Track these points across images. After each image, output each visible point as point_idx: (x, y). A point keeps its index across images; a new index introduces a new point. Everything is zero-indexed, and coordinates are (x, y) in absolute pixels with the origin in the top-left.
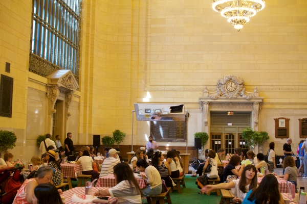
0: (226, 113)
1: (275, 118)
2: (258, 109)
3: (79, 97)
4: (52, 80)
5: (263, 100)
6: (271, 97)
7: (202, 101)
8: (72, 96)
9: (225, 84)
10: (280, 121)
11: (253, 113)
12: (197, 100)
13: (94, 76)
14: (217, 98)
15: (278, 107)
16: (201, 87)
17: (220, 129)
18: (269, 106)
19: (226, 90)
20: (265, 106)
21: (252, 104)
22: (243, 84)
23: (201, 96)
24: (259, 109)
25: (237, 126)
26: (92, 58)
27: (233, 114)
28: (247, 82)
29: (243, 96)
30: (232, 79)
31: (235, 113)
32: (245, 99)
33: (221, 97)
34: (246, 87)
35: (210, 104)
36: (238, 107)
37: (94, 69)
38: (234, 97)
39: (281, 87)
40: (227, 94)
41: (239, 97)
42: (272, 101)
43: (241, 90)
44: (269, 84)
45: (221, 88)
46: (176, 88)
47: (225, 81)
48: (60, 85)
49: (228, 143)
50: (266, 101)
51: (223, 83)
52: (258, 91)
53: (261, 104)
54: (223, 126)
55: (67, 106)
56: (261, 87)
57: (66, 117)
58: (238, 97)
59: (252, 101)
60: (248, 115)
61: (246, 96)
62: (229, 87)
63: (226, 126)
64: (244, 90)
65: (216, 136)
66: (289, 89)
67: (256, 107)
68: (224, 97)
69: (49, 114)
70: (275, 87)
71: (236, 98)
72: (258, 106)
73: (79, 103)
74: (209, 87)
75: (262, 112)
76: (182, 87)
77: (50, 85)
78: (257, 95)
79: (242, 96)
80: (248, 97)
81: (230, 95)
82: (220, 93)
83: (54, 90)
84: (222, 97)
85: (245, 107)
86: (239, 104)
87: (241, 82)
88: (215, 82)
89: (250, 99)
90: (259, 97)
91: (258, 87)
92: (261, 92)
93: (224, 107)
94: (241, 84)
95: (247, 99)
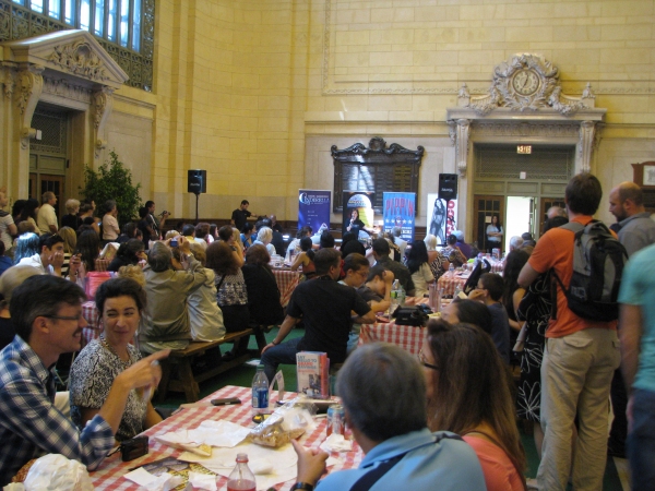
0: (513, 147)
1: (635, 162)
2: (591, 140)
3: (153, 107)
4: (15, 51)
5: (604, 115)
6: (627, 111)
7: (453, 117)
9: (510, 76)
10: (647, 169)
11: (579, 148)
12: (442, 116)
14: (490, 111)
15: (642, 134)
16: (455, 85)
17: (498, 187)
18: (622, 133)
19: (514, 92)
20: (610, 133)
21: (576, 125)
22: (556, 77)
23: (452, 106)
24: (595, 139)
25: (540, 181)
27: (528, 150)
28: (566, 70)
29: (555, 107)
30: (530, 63)
31: (536, 148)
32: (558, 112)
33: (499, 108)
34: (565, 85)
35: (473, 125)
36: (542, 132)
38: (532, 107)
39: (653, 85)
40: (514, 102)
41: (545, 108)
42: (628, 119)
43: (551, 92)
44: (625, 77)
45: (500, 87)
46: (394, 87)
47: (510, 69)
48: (42, 64)
50: (614, 118)
51: (505, 74)
52: (594, 94)
53: (600, 126)
54: (507, 180)
55: (95, 125)
56: (602, 85)
58: (543, 109)
59: (577, 118)
60: (568, 152)
61: (561, 106)
62: (520, 84)
63: (515, 180)
64: (557, 91)
65: (489, 203)
67: (587, 133)
68: (508, 109)
70: (638, 85)
71: (536, 112)
72: (592, 130)
73: (153, 122)
74: (472, 86)
75: (603, 146)
76: (408, 86)
77: (11, 65)
78: (589, 104)
79: (551, 105)
80: (568, 109)
81: (522, 104)
82: (497, 98)
83: (24, 78)
84: (504, 108)
85: (559, 133)
86: (544, 125)
87: (551, 71)
88: (489, 72)
89: (572, 113)
90: (593, 109)
91: (594, 84)
92: (601, 98)
93: (508, 133)
94: (549, 77)
95: (564, 115)
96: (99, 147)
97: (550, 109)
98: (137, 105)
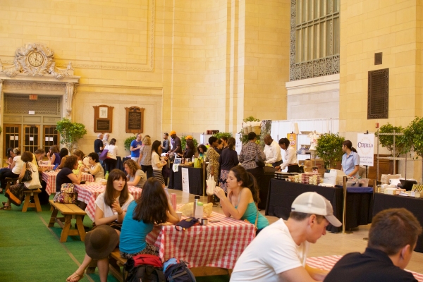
0: (27, 96)
1: (95, 105)
2: (72, 93)
5: (79, 80)
6: (91, 77)
9: (27, 55)
10: (101, 109)
11: (65, 98)
14: (15, 75)
15: (98, 90)
17: (17, 119)
18: (87, 89)
19: (29, 64)
20: (81, 89)
21: (65, 85)
22: (52, 57)
24: (74, 93)
25: (42, 116)
27: (36, 98)
28: (58, 54)
29: (53, 74)
30: (38, 48)
31: (40, 97)
32: (54, 77)
33: (21, 74)
34: (57, 61)
35: (5, 82)
36: (44, 88)
38: (40, 74)
39: (103, 64)
40: (29, 70)
41: (47, 75)
42: (91, 82)
43: (50, 65)
44: (89, 59)
45: (21, 61)
47: (27, 52)
49: (28, 139)
50: (84, 81)
51: (24, 54)
52: (74, 67)
53: (76, 85)
54: (22, 115)
56: (77, 63)
58: (45, 75)
59: (64, 81)
60: (58, 99)
61: (56, 74)
62: (32, 60)
63: (27, 115)
64: (53, 65)
65: (12, 128)
66: (113, 67)
67: (70, 89)
68: (26, 74)
70: (96, 63)
71: (42, 76)
72: (72, 88)
74: (3, 59)
75: (78, 97)
78: (71, 73)
79: (50, 73)
80: (60, 76)
81: (34, 71)
82: (19, 68)
84: (23, 74)
85: (54, 88)
86: (46, 84)
87: (50, 54)
88: (12, 52)
89: (62, 78)
90: (74, 76)
91: (73, 62)
92: (76, 70)
93: (24, 87)
94: (49, 57)
95: (57, 79)
97: (49, 75)
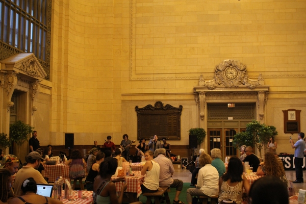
0: (226, 104)
1: (284, 110)
2: (263, 100)
3: (50, 88)
4: (7, 65)
5: (268, 88)
6: (279, 85)
7: (197, 91)
8: (37, 85)
9: (224, 70)
10: (290, 113)
11: (257, 104)
12: (191, 90)
13: (69, 64)
14: (215, 88)
15: (286, 96)
16: (197, 75)
17: (219, 124)
18: (277, 96)
19: (226, 78)
20: (271, 96)
21: (257, 93)
22: (244, 70)
23: (195, 85)
24: (265, 99)
25: (239, 120)
26: (67, 43)
27: (233, 106)
28: (249, 68)
29: (246, 85)
30: (233, 64)
31: (237, 104)
32: (248, 87)
33: (219, 86)
34: (249, 74)
35: (207, 94)
36: (239, 97)
37: (69, 56)
38: (236, 85)
39: (289, 73)
40: (226, 83)
42: (279, 89)
43: (244, 77)
44: (277, 70)
45: (219, 76)
46: (166, 76)
47: (224, 67)
48: (18, 71)
49: (229, 140)
50: (273, 89)
51: (221, 69)
52: (263, 78)
53: (267, 93)
54: (223, 121)
55: (32, 99)
56: (267, 74)
57: (30, 112)
58: (240, 86)
59: (256, 90)
60: (252, 106)
61: (249, 85)
62: (229, 74)
63: (226, 120)
64: (246, 77)
65: (215, 132)
66: (299, 75)
67: (261, 97)
68: (224, 86)
69: (4, 108)
70: (283, 73)
71: (238, 87)
72: (263, 95)
73: (50, 96)
74: (205, 75)
75: (268, 103)
76: (174, 76)
77: (4, 72)
78: (262, 83)
79: (244, 84)
80: (252, 86)
81: (230, 83)
82: (218, 81)
83: (10, 78)
84: (221, 86)
85: (248, 97)
86: (240, 93)
87: (243, 68)
88: (212, 69)
89: (254, 88)
90: (264, 86)
91: (263, 73)
92: (266, 80)
93: (223, 98)
94: (242, 71)
95: (250, 88)
96: (34, 110)
97: (243, 86)
98: (45, 88)
